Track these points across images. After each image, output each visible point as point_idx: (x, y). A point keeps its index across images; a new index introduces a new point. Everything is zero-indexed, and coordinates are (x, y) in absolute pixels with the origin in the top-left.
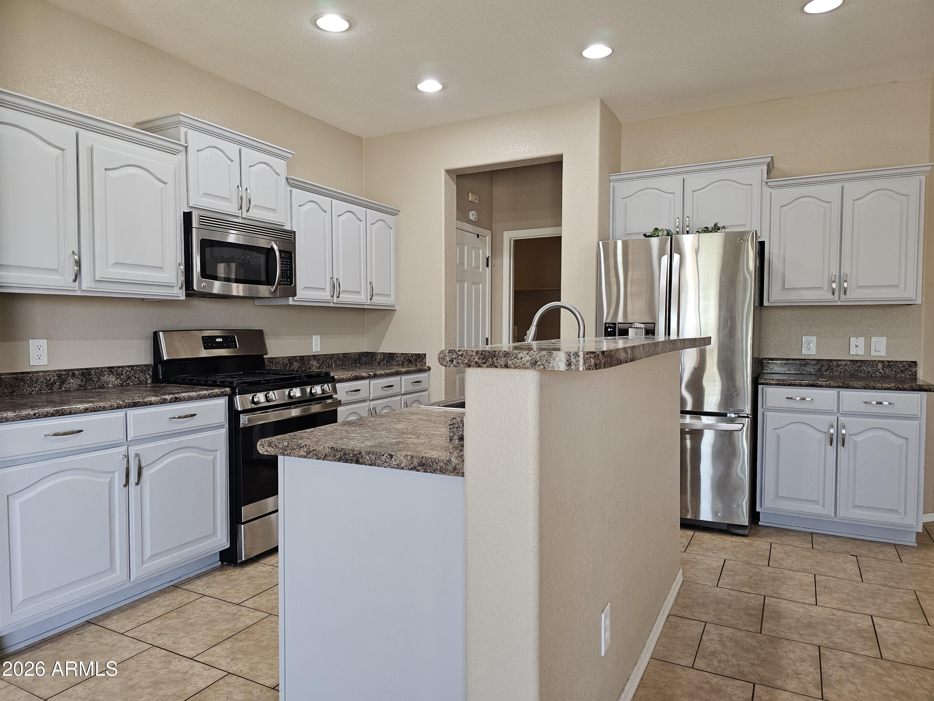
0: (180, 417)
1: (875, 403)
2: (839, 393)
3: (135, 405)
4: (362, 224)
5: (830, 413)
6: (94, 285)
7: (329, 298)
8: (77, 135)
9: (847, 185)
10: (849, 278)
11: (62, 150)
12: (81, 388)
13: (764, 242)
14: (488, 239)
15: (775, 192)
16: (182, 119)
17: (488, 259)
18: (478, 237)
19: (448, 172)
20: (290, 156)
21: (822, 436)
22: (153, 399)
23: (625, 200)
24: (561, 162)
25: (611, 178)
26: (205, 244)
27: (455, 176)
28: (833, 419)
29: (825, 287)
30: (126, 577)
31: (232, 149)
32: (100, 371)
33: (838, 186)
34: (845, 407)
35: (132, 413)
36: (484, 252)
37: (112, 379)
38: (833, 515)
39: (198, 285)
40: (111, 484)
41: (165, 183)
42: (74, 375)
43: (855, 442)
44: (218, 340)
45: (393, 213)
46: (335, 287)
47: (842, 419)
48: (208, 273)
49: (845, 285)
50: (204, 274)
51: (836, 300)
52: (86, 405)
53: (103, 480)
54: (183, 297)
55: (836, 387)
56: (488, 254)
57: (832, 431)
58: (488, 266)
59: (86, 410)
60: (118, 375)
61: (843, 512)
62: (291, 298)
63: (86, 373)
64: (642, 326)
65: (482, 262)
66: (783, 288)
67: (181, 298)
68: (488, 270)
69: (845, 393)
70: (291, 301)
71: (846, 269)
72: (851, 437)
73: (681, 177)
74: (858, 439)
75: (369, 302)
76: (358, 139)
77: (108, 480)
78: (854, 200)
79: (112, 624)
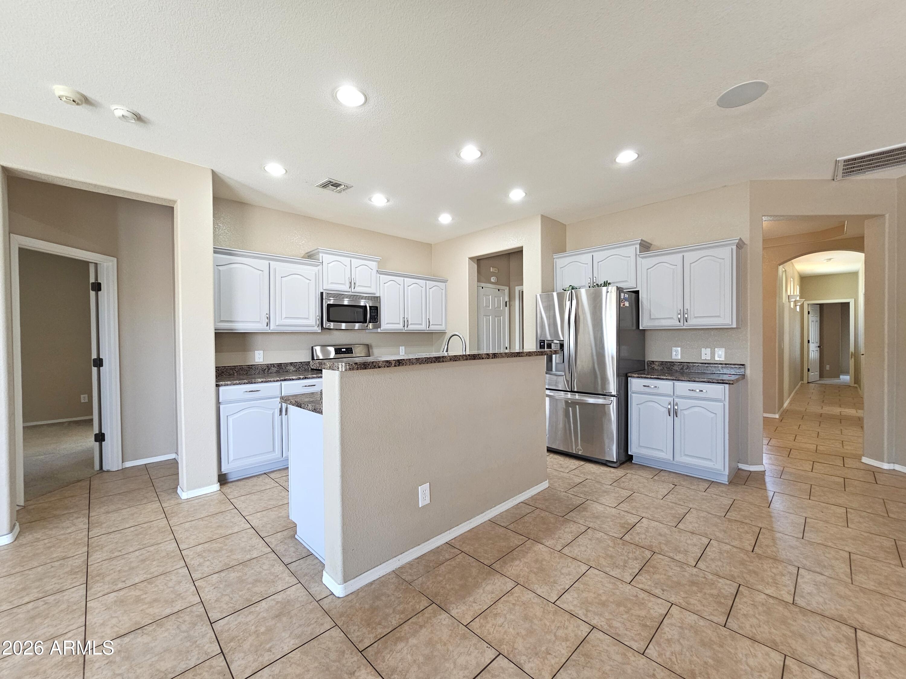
0: (309, 386)
1: (698, 391)
2: (674, 383)
3: (285, 380)
4: (424, 289)
5: (669, 396)
6: (275, 327)
7: (402, 328)
8: (269, 264)
9: (685, 254)
10: (689, 312)
11: (263, 271)
12: (278, 372)
13: (639, 291)
14: (507, 291)
15: (644, 261)
16: (320, 250)
17: (506, 302)
18: (499, 290)
19: (471, 259)
20: (379, 260)
21: (665, 409)
22: (294, 377)
23: (562, 269)
24: (522, 251)
25: (554, 257)
26: (329, 306)
27: (476, 261)
28: (671, 399)
29: (675, 317)
30: (280, 455)
31: (346, 261)
32: (286, 364)
33: (681, 255)
34: (677, 393)
35: (284, 383)
36: (504, 298)
37: (292, 368)
38: (672, 460)
39: (325, 326)
40: (273, 414)
41: (310, 280)
42: (274, 366)
43: (684, 415)
44: (343, 350)
45: (445, 281)
46: (406, 323)
47: (677, 400)
48: (331, 319)
49: (686, 316)
50: (329, 320)
51: (681, 325)
52: (262, 380)
53: (269, 412)
54: (320, 331)
55: (673, 380)
56: (507, 299)
57: (669, 407)
58: (506, 306)
59: (262, 382)
60: (295, 366)
61: (678, 458)
62: (379, 329)
63: (280, 365)
64: (558, 342)
65: (502, 304)
66: (650, 319)
67: (319, 331)
68: (507, 309)
69: (677, 383)
70: (379, 330)
71: (687, 306)
72: (682, 411)
73: (591, 254)
74: (686, 412)
75: (427, 329)
76: (430, 245)
77: (272, 412)
78: (691, 264)
79: (272, 475)
